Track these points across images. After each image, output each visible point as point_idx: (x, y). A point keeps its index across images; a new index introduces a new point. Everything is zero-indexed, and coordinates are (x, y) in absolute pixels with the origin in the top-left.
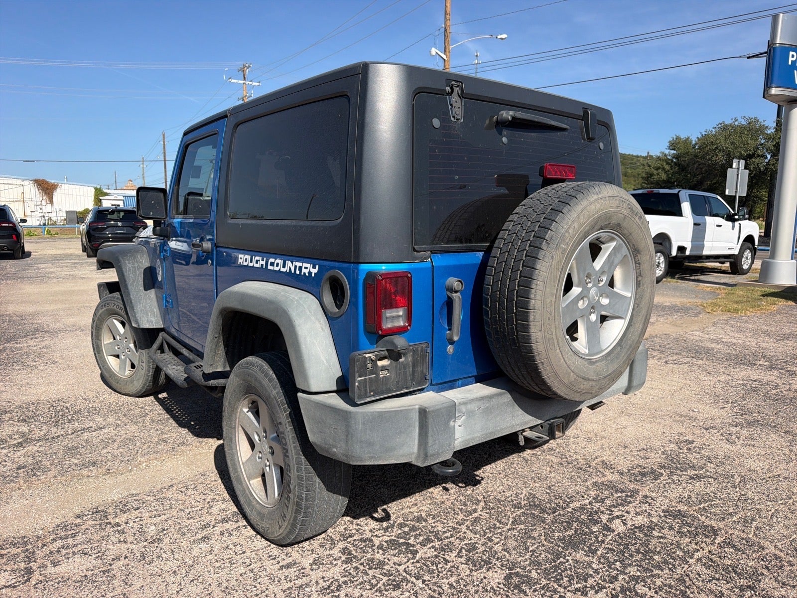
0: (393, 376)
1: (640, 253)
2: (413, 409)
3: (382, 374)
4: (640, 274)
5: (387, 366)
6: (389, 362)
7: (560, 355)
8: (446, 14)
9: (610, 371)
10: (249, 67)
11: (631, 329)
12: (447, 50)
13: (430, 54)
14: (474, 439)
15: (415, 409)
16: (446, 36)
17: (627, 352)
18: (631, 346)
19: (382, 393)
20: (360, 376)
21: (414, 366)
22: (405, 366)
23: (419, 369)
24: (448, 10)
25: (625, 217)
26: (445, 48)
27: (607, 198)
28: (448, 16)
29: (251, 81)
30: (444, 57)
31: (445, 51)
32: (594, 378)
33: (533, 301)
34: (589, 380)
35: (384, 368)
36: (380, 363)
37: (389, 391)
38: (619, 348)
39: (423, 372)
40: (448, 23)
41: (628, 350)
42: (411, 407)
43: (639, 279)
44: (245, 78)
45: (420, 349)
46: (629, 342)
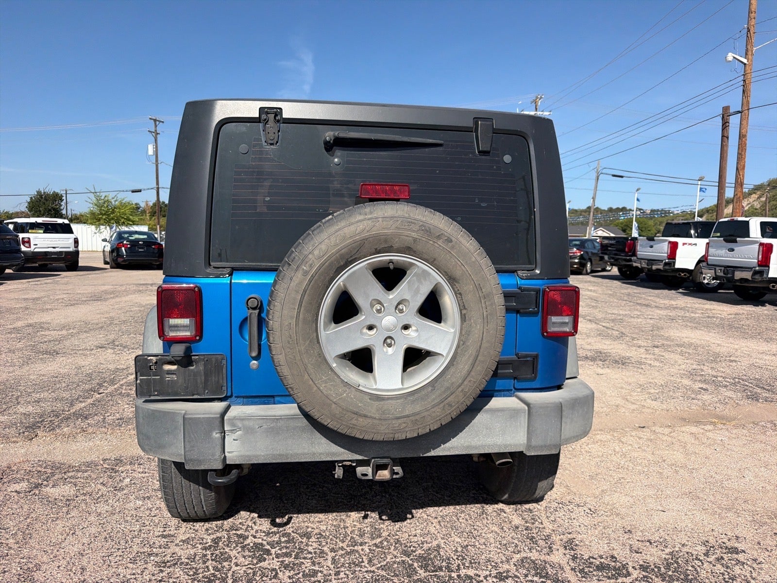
0: (180, 381)
1: (458, 283)
2: (179, 413)
3: (168, 378)
4: (464, 306)
5: (174, 370)
6: (178, 368)
7: (311, 382)
8: (750, 12)
9: (407, 413)
10: (541, 98)
11: (452, 370)
12: (750, 53)
13: (726, 60)
14: (256, 456)
15: (181, 414)
16: (748, 38)
17: (441, 395)
18: (448, 388)
19: (169, 395)
20: (141, 376)
21: (206, 375)
22: (196, 374)
23: (214, 379)
24: (753, 8)
25: (415, 240)
26: (747, 50)
27: (380, 219)
28: (752, 15)
29: (542, 111)
30: (745, 61)
31: (746, 54)
32: (377, 416)
33: (271, 322)
34: (366, 416)
35: (170, 372)
36: (167, 367)
37: (176, 394)
38: (430, 389)
39: (218, 382)
40: (753, 22)
41: (444, 392)
42: (178, 412)
43: (464, 312)
44: (536, 109)
45: (213, 359)
46: (446, 384)
